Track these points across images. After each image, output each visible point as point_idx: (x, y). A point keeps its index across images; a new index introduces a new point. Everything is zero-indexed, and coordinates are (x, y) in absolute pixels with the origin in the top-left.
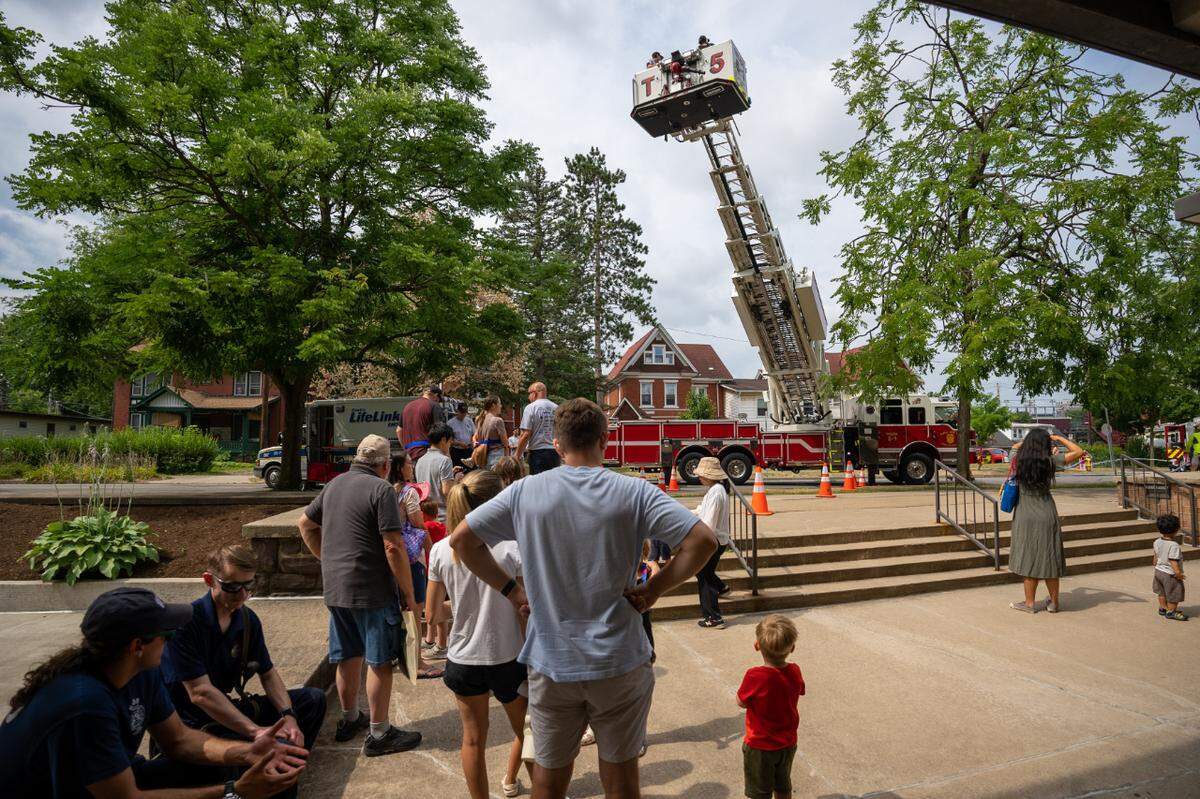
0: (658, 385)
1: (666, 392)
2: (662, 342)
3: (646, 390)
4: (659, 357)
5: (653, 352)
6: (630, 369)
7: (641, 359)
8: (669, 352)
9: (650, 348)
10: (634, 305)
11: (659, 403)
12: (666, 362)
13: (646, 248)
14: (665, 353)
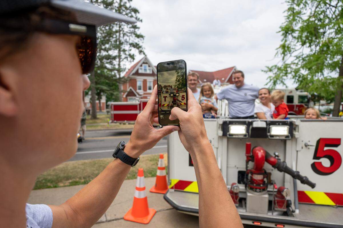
0: (145, 82)
1: (148, 85)
2: (146, 63)
3: (139, 83)
4: (145, 70)
5: (143, 67)
6: (133, 74)
7: (138, 70)
8: (150, 68)
9: (141, 66)
10: (136, 46)
11: (145, 90)
12: (148, 72)
13: (141, 21)
14: (148, 68)
